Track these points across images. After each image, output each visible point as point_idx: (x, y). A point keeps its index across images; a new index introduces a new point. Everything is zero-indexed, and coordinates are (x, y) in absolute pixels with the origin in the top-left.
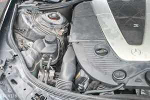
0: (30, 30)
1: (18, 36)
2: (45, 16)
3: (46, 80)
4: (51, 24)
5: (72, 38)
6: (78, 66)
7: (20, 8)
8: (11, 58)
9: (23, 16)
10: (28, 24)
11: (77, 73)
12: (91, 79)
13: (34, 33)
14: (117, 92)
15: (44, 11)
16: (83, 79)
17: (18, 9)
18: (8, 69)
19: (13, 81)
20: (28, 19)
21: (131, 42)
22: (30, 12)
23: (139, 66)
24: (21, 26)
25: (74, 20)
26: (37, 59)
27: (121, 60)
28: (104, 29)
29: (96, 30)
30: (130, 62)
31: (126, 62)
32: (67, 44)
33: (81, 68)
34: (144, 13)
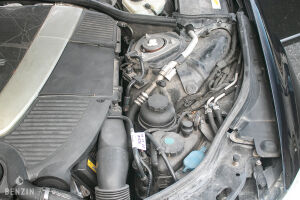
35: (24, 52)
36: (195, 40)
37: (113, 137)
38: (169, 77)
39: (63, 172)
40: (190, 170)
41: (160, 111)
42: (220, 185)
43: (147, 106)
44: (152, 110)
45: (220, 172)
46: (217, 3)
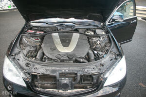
0: (26, 43)
1: (21, 46)
2: (33, 39)
5: (43, 45)
6: (43, 54)
8: (18, 52)
9: (24, 39)
10: (26, 41)
11: (43, 57)
12: (48, 58)
15: (32, 37)
16: (45, 58)
17: (22, 36)
18: (17, 56)
19: (18, 60)
21: (64, 46)
22: (27, 37)
23: (66, 53)
24: (23, 42)
25: (44, 40)
26: (28, 53)
27: (60, 52)
28: (55, 42)
29: (52, 42)
30: (63, 52)
32: (41, 48)
33: (45, 55)
34: (71, 37)
35: (71, 40)
38: (98, 44)
40: (105, 57)
44: (97, 48)
46: (104, 33)
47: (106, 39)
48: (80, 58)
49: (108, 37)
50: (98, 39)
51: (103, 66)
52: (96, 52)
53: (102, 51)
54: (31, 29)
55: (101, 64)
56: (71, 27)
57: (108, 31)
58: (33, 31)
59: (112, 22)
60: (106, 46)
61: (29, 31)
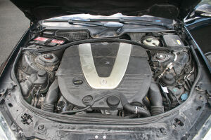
0: (29, 67)
1: (21, 72)
2: (42, 57)
3: (35, 105)
4: (45, 62)
6: (58, 93)
7: (25, 50)
8: (11, 87)
9: (26, 56)
10: (28, 62)
11: (59, 99)
12: (68, 103)
13: (32, 69)
14: (88, 112)
15: (42, 53)
16: (62, 103)
17: (22, 51)
18: (8, 96)
19: (10, 105)
20: (28, 58)
21: (101, 74)
22: (31, 53)
23: (104, 93)
24: (24, 64)
25: (63, 59)
27: (91, 89)
28: (83, 66)
29: (77, 67)
30: (98, 90)
31: (95, 90)
33: (62, 95)
35: (115, 59)
36: (176, 56)
37: (155, 89)
38: (170, 68)
39: (140, 100)
40: (184, 101)
41: (171, 80)
42: (196, 105)
43: (165, 78)
44: (168, 79)
45: (195, 101)
46: (179, 43)
47: (186, 56)
48: (132, 104)
49: (190, 51)
50: (170, 56)
51: (181, 124)
52: (165, 90)
53: (178, 87)
54: (42, 35)
55: (177, 120)
56: (115, 29)
57: (187, 38)
58: (45, 40)
59: (194, 17)
60: (185, 73)
61: (39, 38)
